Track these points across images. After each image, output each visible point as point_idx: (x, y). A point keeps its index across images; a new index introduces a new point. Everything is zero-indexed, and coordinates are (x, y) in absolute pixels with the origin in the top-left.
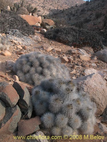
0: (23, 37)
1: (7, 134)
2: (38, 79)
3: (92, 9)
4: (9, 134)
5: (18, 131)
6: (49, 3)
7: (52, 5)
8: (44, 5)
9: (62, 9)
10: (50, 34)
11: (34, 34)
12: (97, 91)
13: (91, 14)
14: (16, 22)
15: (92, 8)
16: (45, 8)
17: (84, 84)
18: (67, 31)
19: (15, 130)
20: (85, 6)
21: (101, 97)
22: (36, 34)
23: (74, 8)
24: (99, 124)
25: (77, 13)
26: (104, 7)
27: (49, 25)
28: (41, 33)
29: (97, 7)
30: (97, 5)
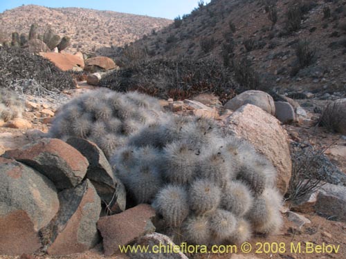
0: (49, 95)
1: (76, 251)
2: (116, 146)
3: (191, 35)
4: (81, 252)
5: (104, 240)
6: (89, 36)
7: (96, 38)
8: (78, 41)
9: (121, 45)
10: (112, 82)
11: (73, 86)
12: (263, 134)
13: (191, 47)
14: (26, 65)
15: (191, 32)
16: (83, 47)
17: (230, 123)
18: (150, 68)
19: (93, 242)
20: (174, 31)
21: (276, 148)
22: (78, 86)
23: (149, 39)
24: (287, 214)
25: (157, 47)
26: (216, 27)
27: (102, 68)
28: (89, 84)
29: (201, 28)
30: (201, 24)
